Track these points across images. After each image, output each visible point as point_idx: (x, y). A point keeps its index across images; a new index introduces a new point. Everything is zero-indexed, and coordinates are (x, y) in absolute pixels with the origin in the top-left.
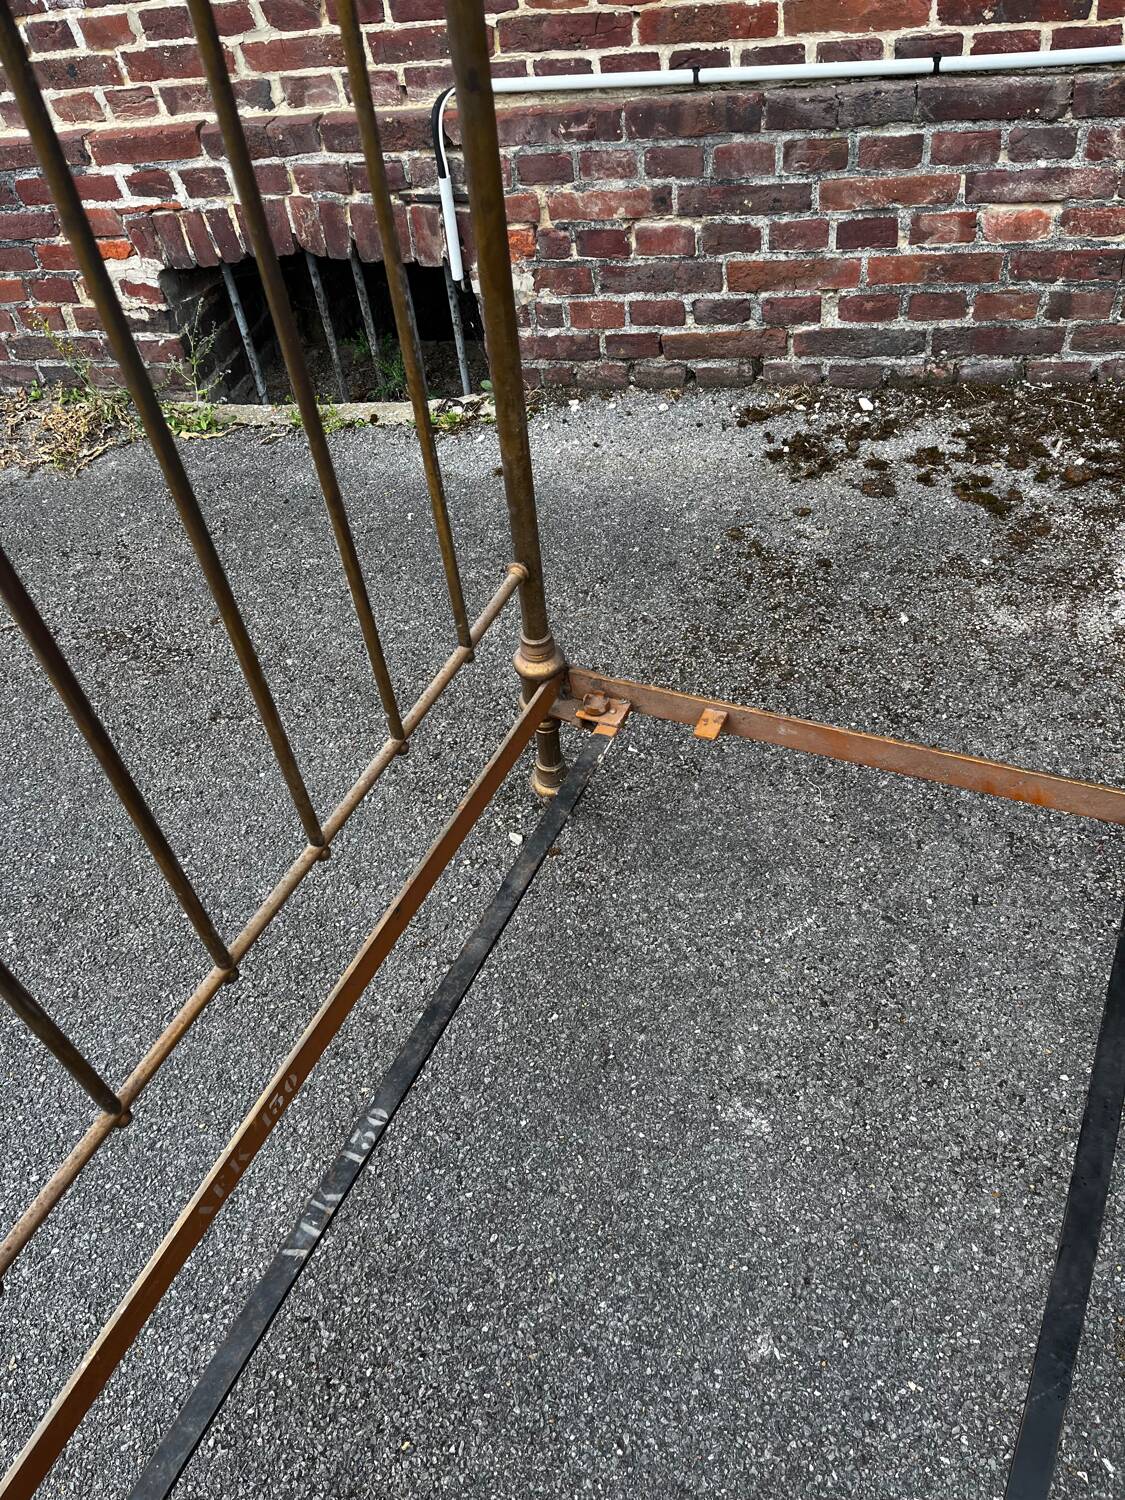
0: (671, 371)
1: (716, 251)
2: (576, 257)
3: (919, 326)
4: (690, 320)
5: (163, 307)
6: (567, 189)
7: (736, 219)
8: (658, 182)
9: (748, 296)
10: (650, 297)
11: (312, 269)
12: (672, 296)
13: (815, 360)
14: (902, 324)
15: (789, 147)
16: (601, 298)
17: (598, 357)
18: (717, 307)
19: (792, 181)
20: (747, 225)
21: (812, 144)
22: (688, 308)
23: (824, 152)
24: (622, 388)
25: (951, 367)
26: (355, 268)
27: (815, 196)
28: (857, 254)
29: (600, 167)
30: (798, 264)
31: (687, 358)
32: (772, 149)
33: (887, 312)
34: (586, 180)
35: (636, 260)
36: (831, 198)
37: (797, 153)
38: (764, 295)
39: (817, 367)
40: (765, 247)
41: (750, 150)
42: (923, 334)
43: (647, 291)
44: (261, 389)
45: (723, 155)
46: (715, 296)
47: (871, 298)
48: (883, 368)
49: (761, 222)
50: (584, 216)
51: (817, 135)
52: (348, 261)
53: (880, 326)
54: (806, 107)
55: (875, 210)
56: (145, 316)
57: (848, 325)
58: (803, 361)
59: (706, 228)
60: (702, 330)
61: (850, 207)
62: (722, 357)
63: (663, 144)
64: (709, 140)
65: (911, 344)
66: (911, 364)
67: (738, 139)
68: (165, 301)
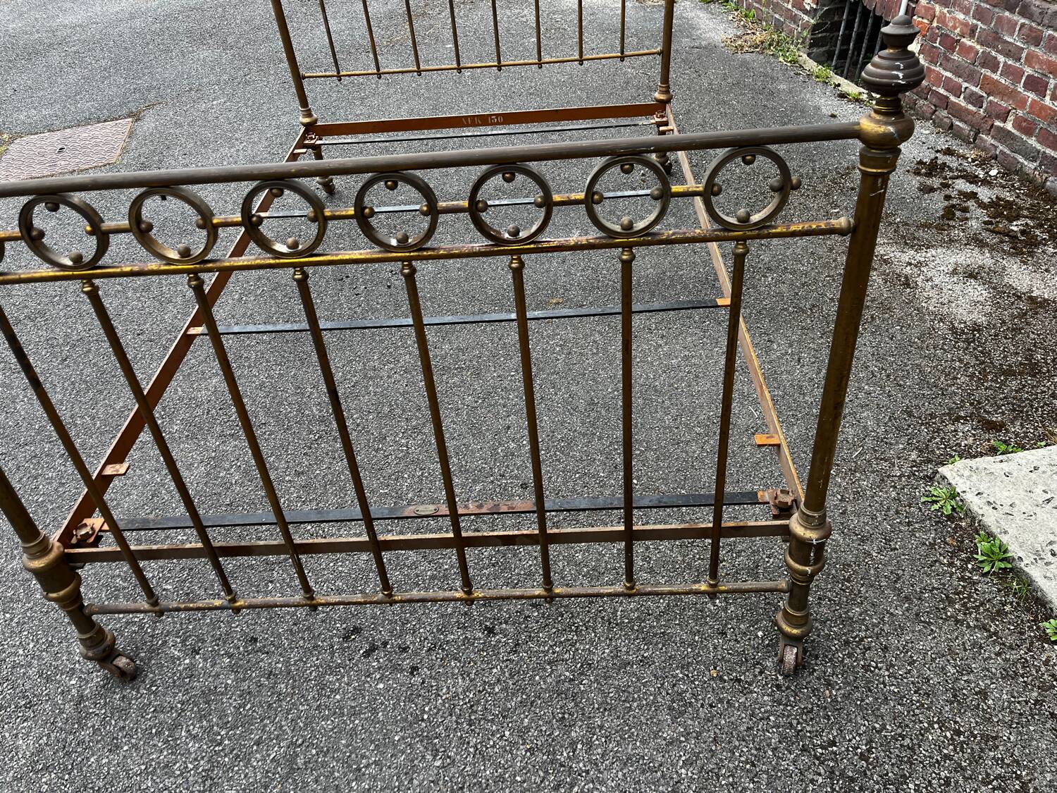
0: (945, 120)
1: (983, 65)
2: (937, 45)
3: (1039, 147)
4: (962, 97)
5: (815, 6)
6: (945, 11)
7: (993, 53)
8: (975, 21)
9: (984, 95)
10: (953, 77)
11: (859, 10)
12: (961, 80)
13: (996, 143)
14: (1032, 142)
15: (1023, 25)
16: (937, 69)
17: (926, 99)
18: (973, 94)
19: (1019, 44)
20: (996, 58)
21: (1031, 28)
22: (963, 90)
23: (1034, 34)
24: (927, 120)
25: (1044, 177)
26: (871, 15)
27: (1024, 55)
28: (1029, 94)
29: (959, 6)
30: (1007, 87)
31: (954, 116)
32: (1016, 24)
33: (1029, 132)
34: (953, 10)
35: (955, 57)
36: (1030, 60)
37: (1025, 30)
38: (991, 98)
39: (996, 147)
40: (999, 72)
41: (1009, 21)
42: (1039, 152)
43: (953, 74)
44: (834, 63)
45: (1000, 19)
46: (974, 88)
47: (1025, 120)
48: (1019, 162)
49: (1001, 59)
50: (947, 26)
51: (1033, 24)
52: (870, 11)
53: (1025, 138)
54: (1035, 9)
55: (1042, 74)
56: (808, 8)
57: (1014, 131)
58: (992, 142)
59: (983, 52)
60: (963, 104)
61: (1034, 68)
62: (966, 122)
63: (982, 4)
64: (997, 10)
65: (1032, 155)
66: (1030, 166)
67: (1007, 13)
68: (817, 4)
